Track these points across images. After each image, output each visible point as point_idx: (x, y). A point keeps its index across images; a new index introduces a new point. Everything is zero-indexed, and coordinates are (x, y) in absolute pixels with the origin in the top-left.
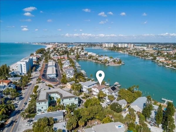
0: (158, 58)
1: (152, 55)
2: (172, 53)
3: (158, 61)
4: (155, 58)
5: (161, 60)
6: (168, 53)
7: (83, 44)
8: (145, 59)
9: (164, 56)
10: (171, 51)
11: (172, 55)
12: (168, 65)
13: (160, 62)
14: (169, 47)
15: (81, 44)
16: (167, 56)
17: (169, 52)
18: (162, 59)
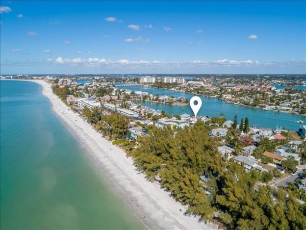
0: (224, 96)
1: (215, 92)
2: (236, 90)
3: (224, 99)
4: (221, 96)
5: (227, 97)
6: (231, 89)
7: (98, 78)
8: (209, 97)
9: (229, 93)
10: (235, 88)
11: (237, 92)
12: (236, 102)
13: (228, 100)
14: (230, 82)
15: (96, 78)
16: (233, 94)
17: (233, 88)
18: (229, 97)
